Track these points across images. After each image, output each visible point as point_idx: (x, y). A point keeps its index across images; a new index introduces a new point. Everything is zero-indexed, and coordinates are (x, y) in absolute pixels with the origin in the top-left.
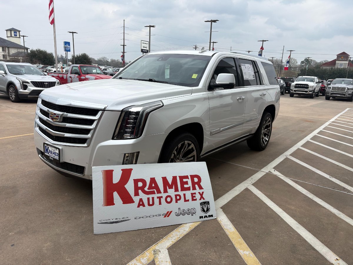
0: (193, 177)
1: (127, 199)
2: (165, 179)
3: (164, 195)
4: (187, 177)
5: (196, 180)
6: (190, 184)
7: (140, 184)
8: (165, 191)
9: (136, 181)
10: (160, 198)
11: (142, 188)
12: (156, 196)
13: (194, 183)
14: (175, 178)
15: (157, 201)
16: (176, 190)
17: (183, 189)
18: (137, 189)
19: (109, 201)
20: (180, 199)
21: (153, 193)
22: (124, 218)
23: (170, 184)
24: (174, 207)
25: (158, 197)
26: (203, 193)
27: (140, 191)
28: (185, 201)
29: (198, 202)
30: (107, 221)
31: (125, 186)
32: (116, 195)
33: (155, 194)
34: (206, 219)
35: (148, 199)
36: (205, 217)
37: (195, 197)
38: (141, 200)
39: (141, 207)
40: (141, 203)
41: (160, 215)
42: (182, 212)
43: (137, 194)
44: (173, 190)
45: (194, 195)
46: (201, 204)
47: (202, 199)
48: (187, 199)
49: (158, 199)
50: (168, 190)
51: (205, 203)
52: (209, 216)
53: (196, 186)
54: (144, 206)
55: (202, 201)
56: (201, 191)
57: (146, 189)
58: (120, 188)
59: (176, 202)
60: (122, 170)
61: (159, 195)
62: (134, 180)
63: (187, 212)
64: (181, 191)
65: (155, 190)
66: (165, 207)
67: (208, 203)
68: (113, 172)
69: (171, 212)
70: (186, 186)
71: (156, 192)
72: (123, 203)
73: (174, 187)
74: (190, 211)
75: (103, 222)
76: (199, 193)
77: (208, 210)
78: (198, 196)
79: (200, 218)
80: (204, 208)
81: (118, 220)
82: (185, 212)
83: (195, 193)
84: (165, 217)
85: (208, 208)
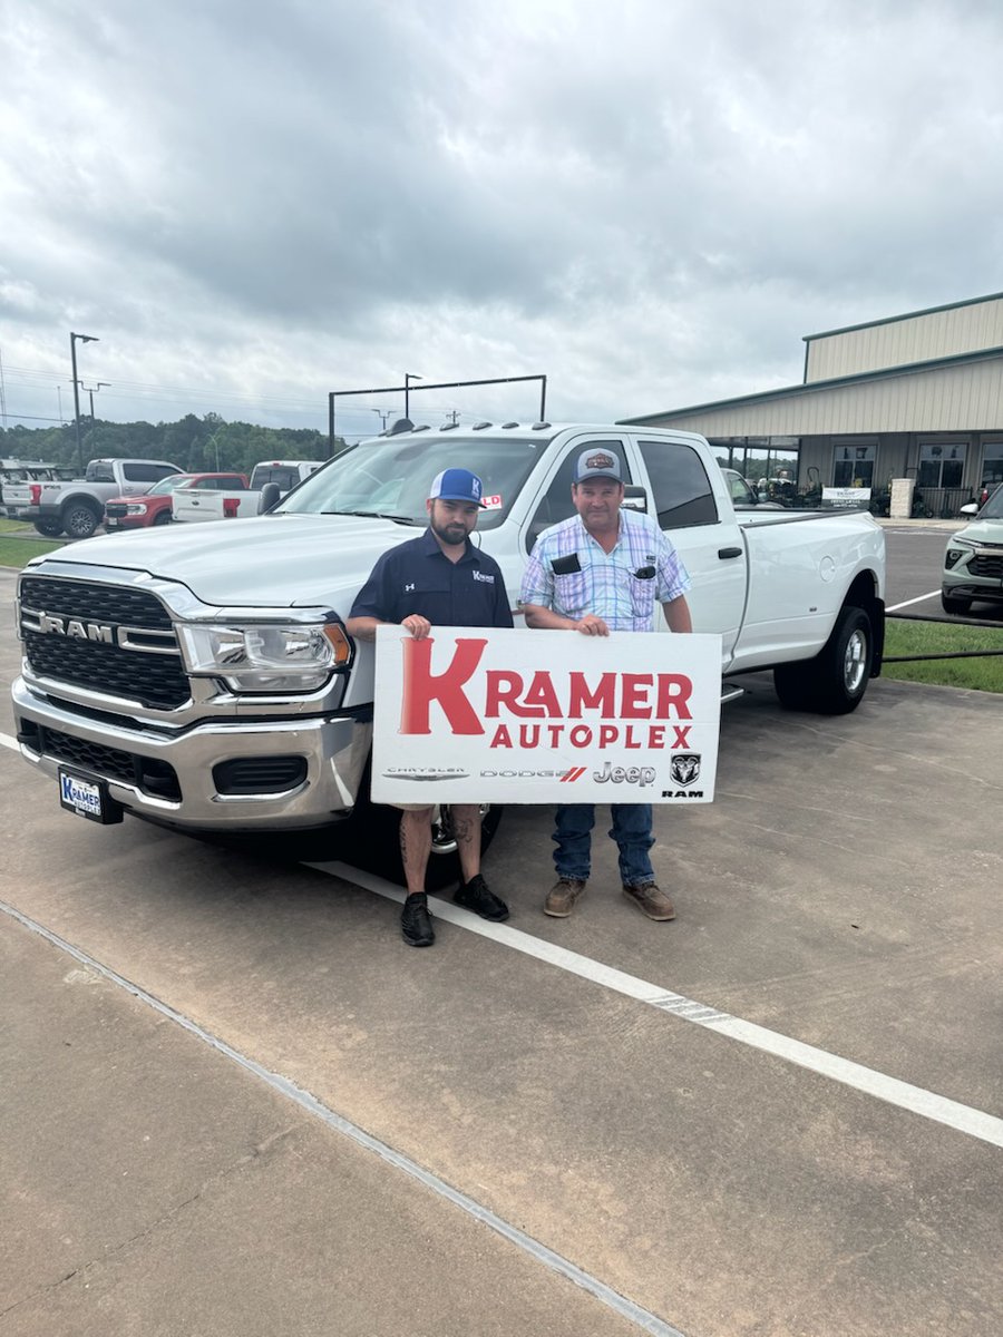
0: (665, 680)
1: (464, 722)
2: (577, 680)
3: (570, 724)
4: (647, 679)
5: (674, 690)
6: (653, 701)
7: (504, 687)
8: (575, 713)
9: (494, 677)
10: (556, 730)
11: (509, 699)
12: (545, 722)
13: (664, 699)
14: (608, 679)
15: (546, 737)
16: (608, 713)
17: (628, 712)
18: (493, 698)
19: (417, 722)
20: (613, 739)
21: (540, 713)
22: (453, 770)
23: (593, 694)
24: (593, 757)
25: (550, 728)
26: (687, 729)
27: (502, 705)
28: (629, 745)
29: (668, 752)
30: (408, 773)
31: (463, 687)
32: (435, 707)
33: (544, 716)
34: (681, 800)
35: (524, 728)
36: (678, 795)
37: (660, 737)
38: (502, 729)
39: (501, 747)
40: (502, 737)
41: (552, 775)
42: (614, 774)
43: (492, 711)
44: (600, 710)
45: (658, 733)
46: (675, 759)
47: (681, 746)
48: (633, 742)
49: (551, 732)
50: (584, 711)
51: (686, 757)
52: (691, 794)
53: (672, 708)
54: (509, 745)
55: (681, 750)
56: (682, 724)
57: (520, 701)
58: (449, 691)
59: (602, 746)
60: (457, 641)
61: (556, 722)
62: (490, 673)
63: (629, 774)
64: (624, 715)
65: (545, 707)
66: (568, 755)
67: (697, 759)
68: (433, 645)
69: (583, 770)
70: (638, 705)
71: (547, 713)
72: (454, 732)
73: (601, 705)
74: (637, 774)
75: (397, 773)
76: (677, 729)
77: (691, 777)
78: (669, 737)
79: (664, 794)
80: (681, 771)
81: (436, 773)
82: (622, 774)
83: (663, 729)
84: (564, 780)
85: (692, 771)
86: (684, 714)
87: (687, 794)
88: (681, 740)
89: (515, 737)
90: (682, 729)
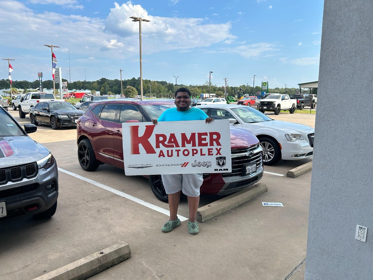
0: (212, 134)
1: (150, 150)
3: (182, 149)
4: (206, 134)
5: (215, 137)
6: (208, 140)
7: (161, 139)
8: (183, 145)
9: (158, 136)
10: (178, 151)
11: (163, 142)
12: (174, 149)
13: (212, 140)
14: (193, 135)
15: (175, 153)
16: (194, 145)
17: (200, 144)
18: (158, 142)
19: (136, 151)
20: (197, 153)
21: (172, 146)
22: (148, 165)
24: (190, 159)
25: (176, 150)
26: (220, 149)
27: (161, 144)
28: (202, 155)
29: (215, 157)
30: (134, 166)
31: (148, 139)
32: (140, 146)
33: (174, 147)
34: (221, 172)
35: (168, 151)
36: (220, 170)
38: (161, 151)
39: (162, 157)
40: (161, 154)
41: (178, 165)
42: (198, 164)
43: (158, 146)
44: (191, 145)
45: (210, 150)
46: (217, 158)
47: (219, 154)
48: (203, 153)
50: (186, 145)
51: (221, 158)
52: (224, 170)
53: (214, 142)
54: (164, 156)
55: (219, 156)
56: (218, 147)
57: (166, 143)
58: (144, 140)
59: (193, 155)
60: (146, 126)
61: (178, 148)
62: (156, 135)
63: (203, 164)
64: (199, 146)
65: (174, 144)
66: (183, 159)
67: (225, 158)
68: (139, 128)
70: (203, 142)
71: (175, 146)
72: (147, 153)
73: (191, 143)
74: (205, 164)
75: (131, 166)
76: (217, 149)
77: (223, 164)
78: (215, 152)
79: (215, 170)
80: (220, 162)
81: (143, 166)
82: (201, 164)
83: (212, 149)
84: (182, 166)
85: (224, 162)
86: (219, 144)
87: (223, 170)
88: (219, 152)
89: (165, 154)
90: (218, 149)
